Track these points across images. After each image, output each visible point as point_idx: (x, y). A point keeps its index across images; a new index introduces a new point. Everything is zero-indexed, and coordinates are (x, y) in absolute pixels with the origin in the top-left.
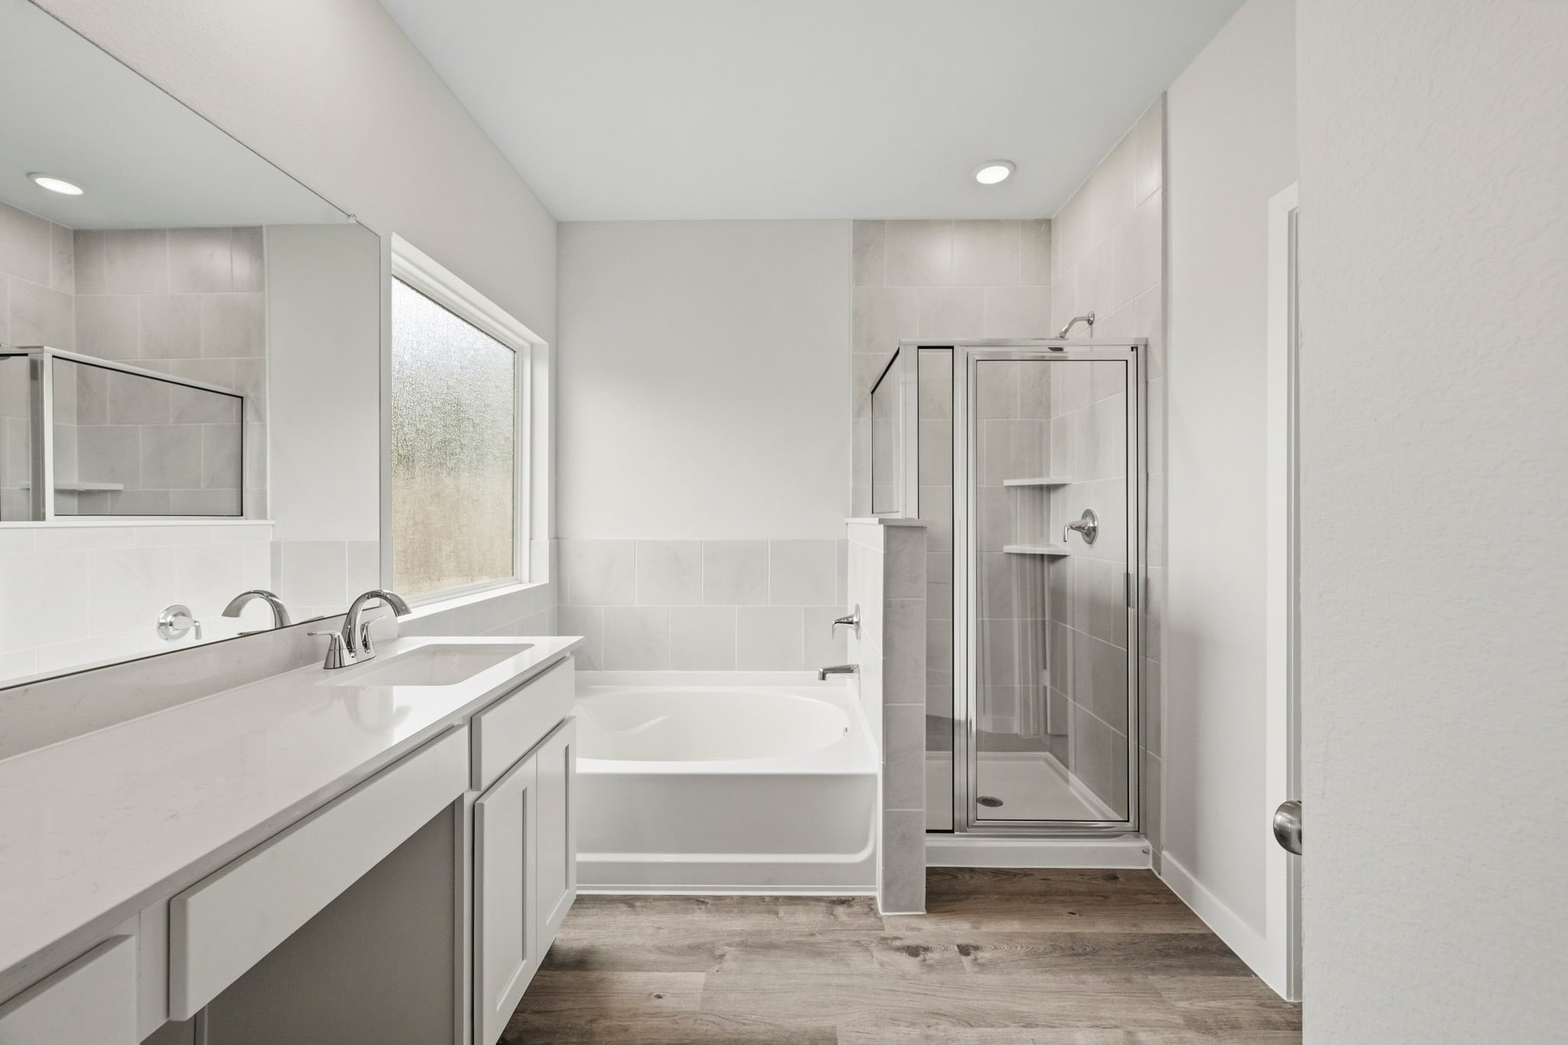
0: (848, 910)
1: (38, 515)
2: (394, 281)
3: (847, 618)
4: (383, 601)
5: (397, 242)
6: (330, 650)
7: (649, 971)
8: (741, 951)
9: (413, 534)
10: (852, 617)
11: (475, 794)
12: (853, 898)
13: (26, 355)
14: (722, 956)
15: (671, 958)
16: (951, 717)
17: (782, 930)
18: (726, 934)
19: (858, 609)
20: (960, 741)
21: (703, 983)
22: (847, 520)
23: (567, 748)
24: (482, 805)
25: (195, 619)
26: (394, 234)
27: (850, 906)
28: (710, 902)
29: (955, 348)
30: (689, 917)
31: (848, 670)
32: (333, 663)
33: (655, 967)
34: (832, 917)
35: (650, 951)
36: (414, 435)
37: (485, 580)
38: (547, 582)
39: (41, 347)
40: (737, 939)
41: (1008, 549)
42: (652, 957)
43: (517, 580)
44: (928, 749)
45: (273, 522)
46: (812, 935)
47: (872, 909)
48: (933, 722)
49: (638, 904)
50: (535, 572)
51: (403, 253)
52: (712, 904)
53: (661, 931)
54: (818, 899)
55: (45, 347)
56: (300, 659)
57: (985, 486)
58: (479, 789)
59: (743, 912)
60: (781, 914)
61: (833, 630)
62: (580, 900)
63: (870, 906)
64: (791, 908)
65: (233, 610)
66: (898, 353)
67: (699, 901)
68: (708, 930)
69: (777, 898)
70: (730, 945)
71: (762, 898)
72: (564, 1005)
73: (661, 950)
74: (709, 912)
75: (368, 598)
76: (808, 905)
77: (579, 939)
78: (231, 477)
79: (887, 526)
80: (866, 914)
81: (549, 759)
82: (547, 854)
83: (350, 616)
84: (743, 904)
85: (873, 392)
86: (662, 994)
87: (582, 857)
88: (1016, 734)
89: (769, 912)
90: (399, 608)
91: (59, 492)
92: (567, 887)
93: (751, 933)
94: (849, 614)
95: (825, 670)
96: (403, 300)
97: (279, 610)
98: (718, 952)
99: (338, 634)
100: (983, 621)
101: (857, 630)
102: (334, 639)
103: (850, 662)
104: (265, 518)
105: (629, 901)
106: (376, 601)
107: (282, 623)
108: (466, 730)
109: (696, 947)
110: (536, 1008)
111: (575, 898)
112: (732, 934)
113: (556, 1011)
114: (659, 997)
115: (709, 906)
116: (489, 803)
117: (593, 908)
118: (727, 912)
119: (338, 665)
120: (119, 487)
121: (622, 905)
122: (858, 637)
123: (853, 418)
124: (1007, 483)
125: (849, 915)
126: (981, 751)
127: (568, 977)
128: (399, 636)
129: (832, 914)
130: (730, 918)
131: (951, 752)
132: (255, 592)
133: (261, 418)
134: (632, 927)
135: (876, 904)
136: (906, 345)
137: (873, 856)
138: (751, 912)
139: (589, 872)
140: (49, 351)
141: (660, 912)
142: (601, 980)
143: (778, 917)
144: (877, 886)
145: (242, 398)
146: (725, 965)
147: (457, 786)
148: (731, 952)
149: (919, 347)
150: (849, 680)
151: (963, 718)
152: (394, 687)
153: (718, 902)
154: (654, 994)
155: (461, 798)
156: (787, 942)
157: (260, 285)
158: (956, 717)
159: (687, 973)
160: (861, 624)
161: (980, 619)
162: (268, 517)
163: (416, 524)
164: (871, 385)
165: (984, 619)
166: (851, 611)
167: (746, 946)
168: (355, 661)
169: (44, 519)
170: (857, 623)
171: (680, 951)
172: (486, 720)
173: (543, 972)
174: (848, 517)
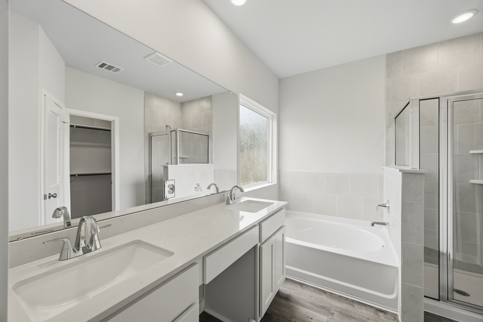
0: (384, 315)
1: (177, 164)
2: (240, 105)
3: (384, 204)
4: (238, 188)
5: (241, 95)
6: (227, 200)
7: (308, 309)
8: (340, 314)
9: (244, 170)
10: (386, 204)
11: (260, 244)
12: (387, 312)
13: (175, 131)
14: (333, 314)
15: (315, 308)
16: (438, 250)
17: (356, 313)
18: (334, 306)
19: (388, 201)
20: (443, 261)
21: (326, 320)
22: (383, 167)
23: (283, 235)
24: (262, 247)
25: (201, 187)
26: (240, 93)
27: (386, 314)
28: (328, 294)
29: (440, 98)
30: (321, 296)
31: (384, 224)
32: (228, 203)
33: (309, 308)
34: (377, 315)
35: (308, 303)
36: (244, 144)
37: (260, 182)
38: (276, 183)
39: (177, 129)
40: (338, 310)
41: (472, 181)
42: (309, 305)
43: (268, 182)
44: (424, 261)
45: (214, 165)
46: (369, 319)
47: (396, 319)
48: (428, 251)
49: (304, 286)
50: (272, 180)
51: (242, 98)
52: (329, 295)
53: (311, 297)
54: (371, 307)
55: (178, 129)
56: (221, 201)
57: (458, 153)
58: (261, 243)
59: (341, 301)
60: (355, 307)
61: (377, 208)
62: (287, 279)
63: (395, 317)
64: (360, 306)
65: (209, 188)
66: (409, 103)
67: (325, 292)
68: (328, 303)
69: (353, 301)
70: (336, 311)
71: (348, 299)
72: (283, 310)
73: (311, 303)
74: (327, 297)
75: (235, 187)
76: (366, 307)
77: (286, 291)
78: (206, 155)
79: (404, 173)
80: (393, 320)
81: (278, 236)
82: (278, 263)
83: (231, 191)
84: (340, 298)
85: (395, 118)
86: (312, 318)
87: (287, 267)
88: (478, 265)
89: (351, 305)
90: (242, 190)
91: (180, 158)
92: (283, 275)
93: (344, 309)
94: (384, 203)
95: (373, 223)
96: (242, 109)
97: (217, 188)
98: (332, 312)
99: (229, 196)
100: (456, 212)
101: (388, 210)
102: (228, 197)
103: (384, 221)
104: (212, 164)
105: (301, 285)
106: (236, 188)
107: (218, 192)
108: (258, 227)
109: (323, 307)
110: (275, 307)
111: (285, 278)
112: (336, 307)
113: (280, 310)
114: (311, 319)
115: (328, 295)
116: (264, 246)
117: (290, 283)
118: (334, 299)
119: (229, 204)
120: (188, 157)
121: (299, 285)
122: (389, 212)
123: (386, 129)
124: (471, 152)
125: (385, 317)
126: (456, 268)
127: (283, 302)
128: (241, 197)
129: (377, 314)
130: (335, 302)
131: (438, 265)
132: (213, 184)
133: (212, 140)
134: (302, 293)
135: (398, 317)
136: (413, 100)
137: (397, 298)
138: (343, 302)
139: (289, 272)
140: (179, 129)
141: (311, 291)
142: (293, 306)
143: (354, 308)
144: (398, 311)
145: (208, 136)
146: (334, 317)
147: (256, 242)
148: (336, 314)
149: (420, 100)
150: (384, 228)
151: (445, 251)
152: (240, 211)
153: (331, 295)
154: (310, 317)
155: (257, 245)
156: (358, 318)
157: (211, 109)
158: (441, 250)
159: (320, 315)
160: (390, 207)
161: (455, 211)
162: (213, 163)
163: (244, 167)
164: (395, 116)
165: (457, 211)
166: (385, 202)
167: (342, 313)
168: (232, 203)
169: (177, 165)
170: (388, 207)
171: (318, 306)
172: (263, 224)
173: (276, 297)
174: (384, 166)
